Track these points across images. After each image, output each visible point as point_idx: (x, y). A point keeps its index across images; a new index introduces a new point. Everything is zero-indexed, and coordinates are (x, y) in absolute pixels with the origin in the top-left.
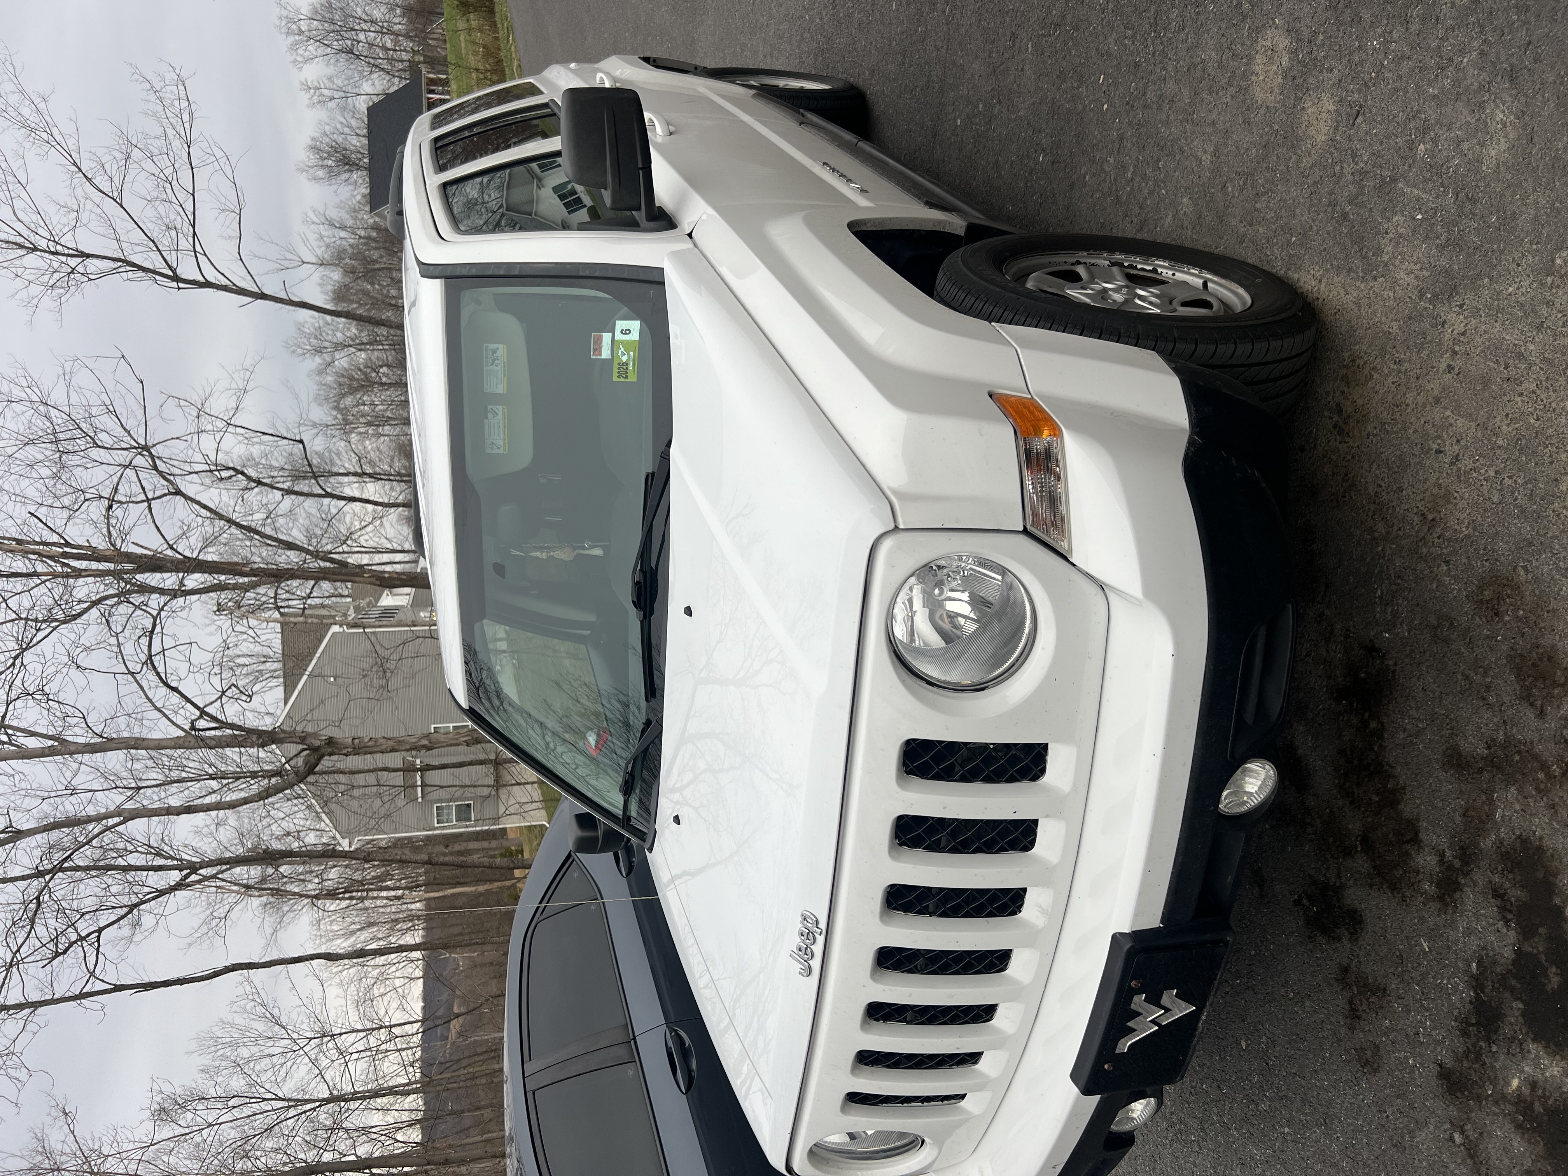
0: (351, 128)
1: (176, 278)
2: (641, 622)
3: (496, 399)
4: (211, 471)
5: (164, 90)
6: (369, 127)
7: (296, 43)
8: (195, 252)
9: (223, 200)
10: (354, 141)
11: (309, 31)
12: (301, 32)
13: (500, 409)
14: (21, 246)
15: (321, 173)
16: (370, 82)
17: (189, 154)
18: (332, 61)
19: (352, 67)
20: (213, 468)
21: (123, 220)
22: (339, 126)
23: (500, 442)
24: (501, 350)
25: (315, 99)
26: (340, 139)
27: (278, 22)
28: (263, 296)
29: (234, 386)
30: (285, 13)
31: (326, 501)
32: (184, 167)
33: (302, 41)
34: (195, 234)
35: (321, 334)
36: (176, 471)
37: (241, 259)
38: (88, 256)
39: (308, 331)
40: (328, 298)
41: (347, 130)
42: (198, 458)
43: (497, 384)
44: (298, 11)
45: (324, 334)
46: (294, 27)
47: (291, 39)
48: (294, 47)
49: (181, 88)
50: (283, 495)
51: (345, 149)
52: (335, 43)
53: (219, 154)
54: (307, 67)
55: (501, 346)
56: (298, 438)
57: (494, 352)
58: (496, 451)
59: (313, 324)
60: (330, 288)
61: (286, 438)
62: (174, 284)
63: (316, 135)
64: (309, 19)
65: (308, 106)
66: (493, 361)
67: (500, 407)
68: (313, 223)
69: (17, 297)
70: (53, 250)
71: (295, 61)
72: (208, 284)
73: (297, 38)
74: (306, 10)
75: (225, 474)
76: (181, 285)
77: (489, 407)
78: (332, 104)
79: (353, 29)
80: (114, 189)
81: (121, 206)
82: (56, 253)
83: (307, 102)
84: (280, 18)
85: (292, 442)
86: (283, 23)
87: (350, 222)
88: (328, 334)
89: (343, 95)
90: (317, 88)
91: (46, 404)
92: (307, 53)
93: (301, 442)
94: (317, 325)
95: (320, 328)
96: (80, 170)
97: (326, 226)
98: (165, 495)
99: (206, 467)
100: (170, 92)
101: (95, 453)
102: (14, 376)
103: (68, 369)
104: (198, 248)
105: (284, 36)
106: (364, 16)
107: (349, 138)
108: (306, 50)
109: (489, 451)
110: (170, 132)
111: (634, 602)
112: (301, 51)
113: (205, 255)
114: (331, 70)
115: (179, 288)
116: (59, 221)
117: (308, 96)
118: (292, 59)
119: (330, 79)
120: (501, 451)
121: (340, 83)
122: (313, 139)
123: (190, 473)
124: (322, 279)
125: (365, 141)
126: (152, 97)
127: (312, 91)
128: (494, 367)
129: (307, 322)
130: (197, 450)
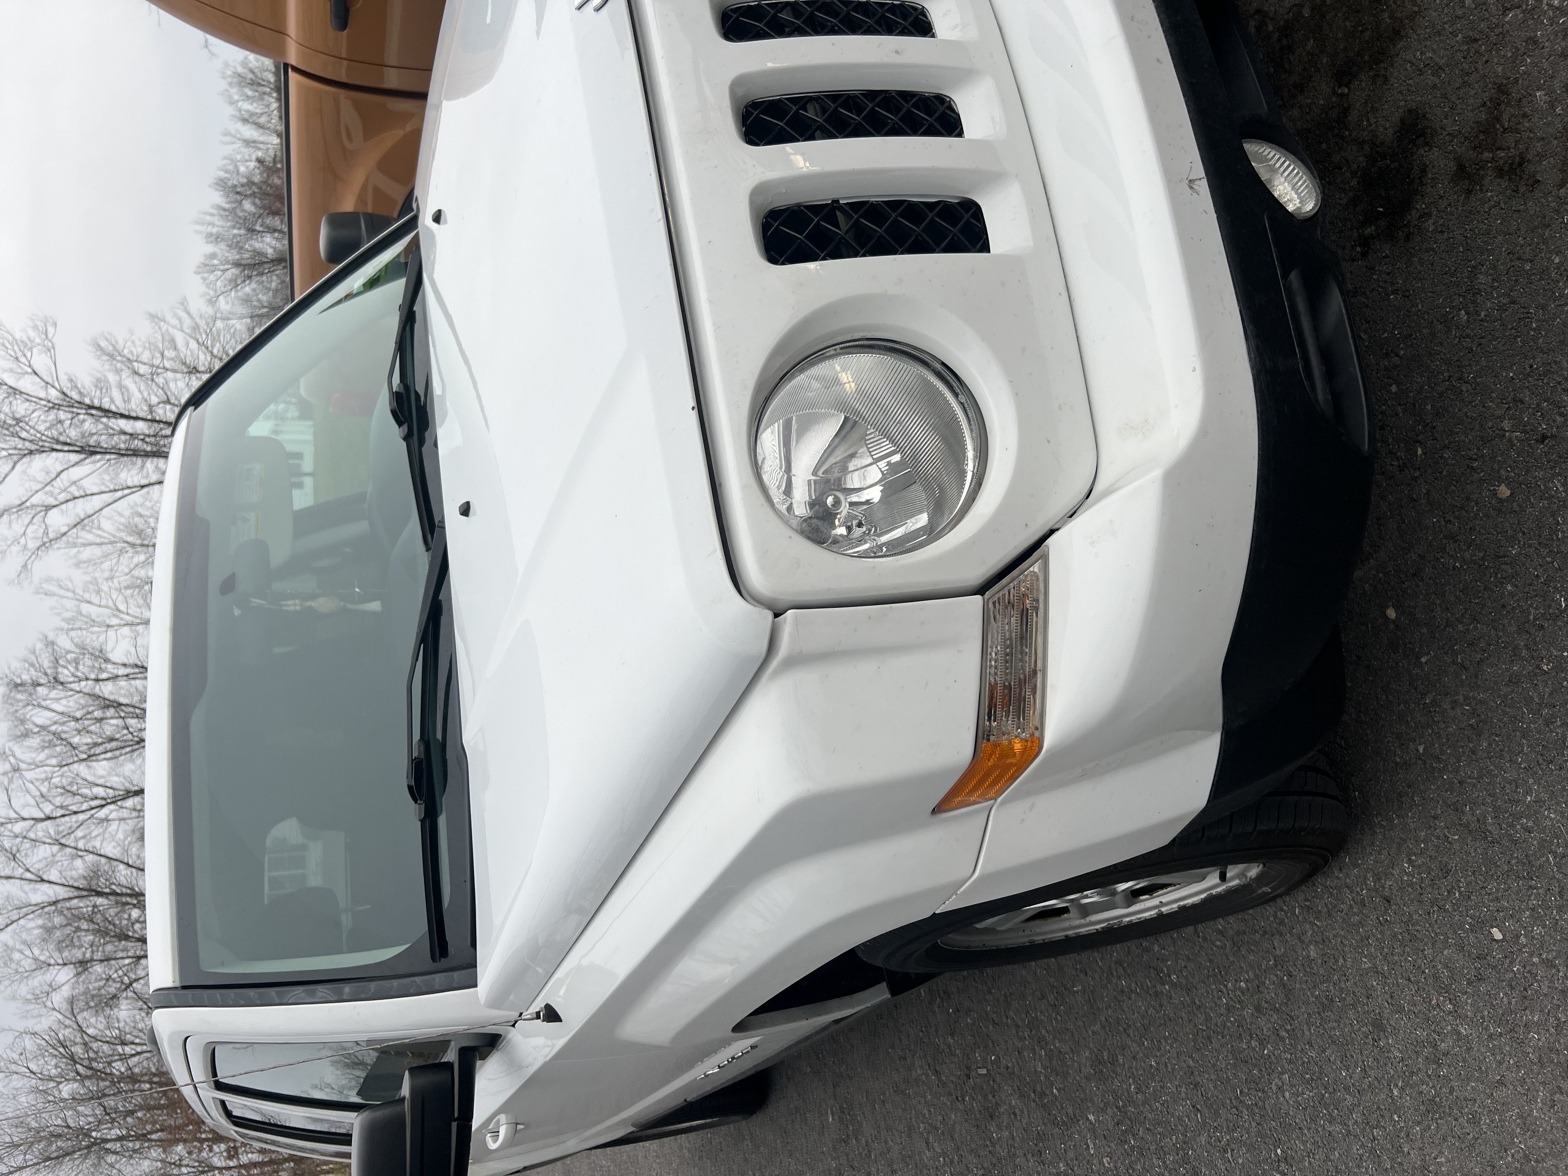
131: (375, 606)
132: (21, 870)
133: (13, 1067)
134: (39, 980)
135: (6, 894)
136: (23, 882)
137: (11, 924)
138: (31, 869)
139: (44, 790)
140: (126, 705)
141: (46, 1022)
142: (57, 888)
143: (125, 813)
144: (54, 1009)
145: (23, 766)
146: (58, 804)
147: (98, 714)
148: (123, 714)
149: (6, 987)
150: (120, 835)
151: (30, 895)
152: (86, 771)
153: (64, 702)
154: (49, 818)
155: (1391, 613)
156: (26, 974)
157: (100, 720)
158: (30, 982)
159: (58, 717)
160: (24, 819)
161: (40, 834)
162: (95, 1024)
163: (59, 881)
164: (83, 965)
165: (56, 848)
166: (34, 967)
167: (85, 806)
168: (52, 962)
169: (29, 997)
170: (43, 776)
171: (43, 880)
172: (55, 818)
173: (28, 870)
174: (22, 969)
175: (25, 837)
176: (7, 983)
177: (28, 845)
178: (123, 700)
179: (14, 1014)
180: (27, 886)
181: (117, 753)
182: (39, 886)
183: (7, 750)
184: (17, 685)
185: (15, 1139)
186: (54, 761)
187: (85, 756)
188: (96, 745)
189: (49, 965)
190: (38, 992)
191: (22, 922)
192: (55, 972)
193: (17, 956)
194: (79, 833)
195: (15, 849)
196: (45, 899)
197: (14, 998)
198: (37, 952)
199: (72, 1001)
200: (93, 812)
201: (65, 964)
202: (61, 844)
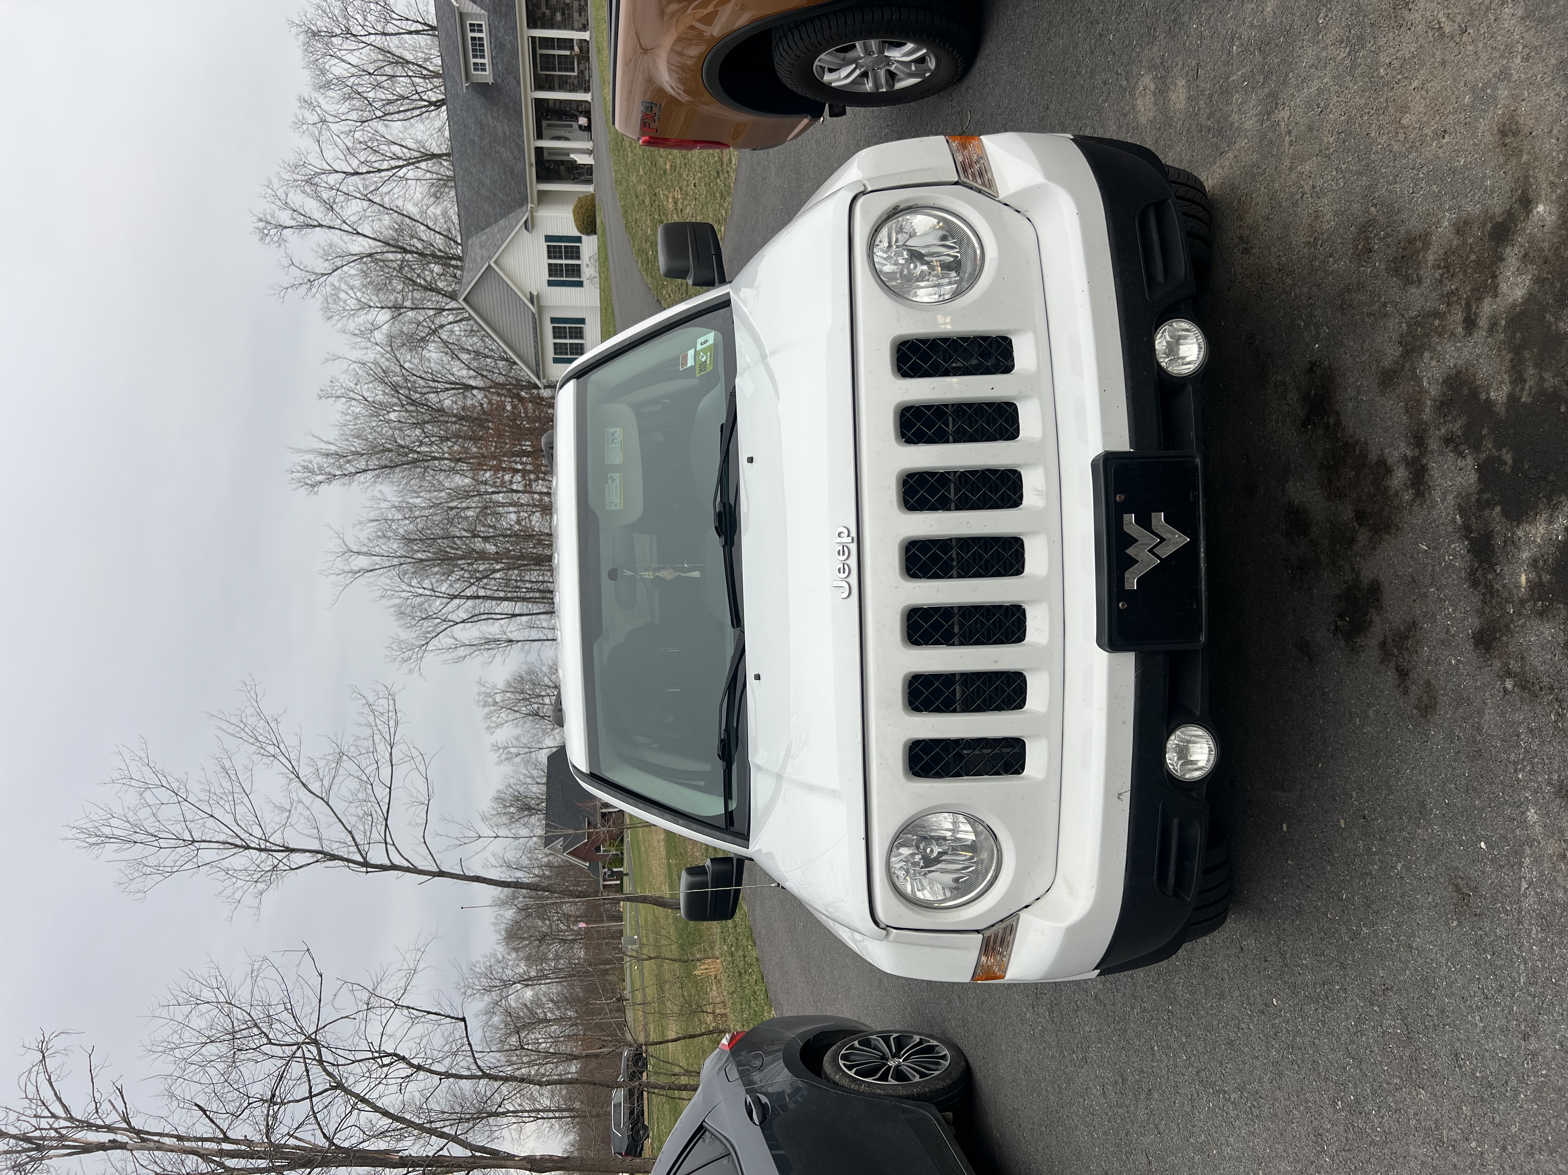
0: (532, 777)
1: (366, 864)
2: (723, 547)
3: (615, 468)
4: (374, 1058)
5: (377, 703)
6: (549, 776)
7: (491, 712)
8: (386, 843)
9: (415, 793)
10: (535, 789)
11: (503, 701)
12: (495, 703)
13: (617, 476)
14: (237, 846)
15: (504, 819)
16: (552, 737)
17: (391, 754)
18: (520, 723)
19: (537, 726)
20: (376, 1055)
21: (328, 815)
22: (522, 778)
23: (617, 501)
24: (619, 432)
25: (503, 757)
26: (521, 789)
27: (477, 698)
28: (441, 874)
29: (406, 967)
30: (483, 689)
31: (483, 1082)
32: (385, 765)
33: (495, 711)
34: (386, 825)
35: (492, 974)
36: (341, 1061)
37: (425, 842)
38: (293, 850)
39: (480, 971)
40: (500, 937)
41: (529, 780)
42: (364, 1046)
43: (615, 456)
44: (495, 687)
45: (494, 972)
46: (490, 700)
47: (487, 710)
48: (488, 716)
49: (391, 702)
50: (440, 1079)
51: (526, 797)
52: (524, 709)
53: (415, 753)
54: (498, 730)
55: (618, 430)
56: (461, 1017)
57: (613, 434)
58: (614, 508)
59: (484, 963)
60: (503, 926)
61: (449, 1016)
62: (364, 869)
63: (502, 788)
64: (503, 692)
65: (497, 764)
66: (613, 440)
67: (617, 475)
68: (493, 866)
69: (223, 894)
70: (263, 847)
71: (488, 728)
72: (394, 867)
73: (492, 708)
74: (501, 685)
75: (386, 1060)
76: (369, 869)
77: (609, 475)
78: (518, 760)
79: (539, 696)
80: (324, 791)
81: (327, 804)
82: (265, 850)
83: (496, 760)
84: (479, 694)
85: (453, 1021)
86: (481, 698)
87: (526, 862)
88: (498, 973)
89: (528, 750)
90: (505, 748)
91: (231, 1004)
92: (500, 719)
93: (463, 1020)
94: (488, 964)
95: (490, 966)
96: (298, 777)
97: (504, 868)
98: (326, 1090)
99: (370, 1055)
100: (382, 705)
101: (266, 1049)
102: (207, 976)
103: (256, 966)
104: (389, 840)
105: (481, 708)
106: (551, 684)
107: (530, 786)
108: (498, 717)
109: (608, 508)
110: (377, 738)
111: (716, 528)
112: (494, 719)
113: (394, 845)
114: (518, 731)
115: (367, 872)
116: (271, 819)
117: (497, 754)
118: (486, 726)
119: (517, 738)
120: (618, 508)
121: (525, 741)
122: (499, 791)
123: (354, 1062)
124: (496, 918)
125: (544, 788)
126: (366, 710)
127: (501, 750)
128: (613, 445)
129: (478, 962)
130: (363, 1037)
131: (696, 574)
132: (339, 222)
133: (352, 394)
134: (364, 318)
135: (329, 242)
136: (342, 233)
137: (337, 269)
138: (347, 221)
139: (350, 145)
140: (413, 64)
141: (371, 355)
142: (370, 241)
143: (420, 174)
144: (377, 344)
145: (330, 119)
146: (362, 160)
147: (388, 70)
148: (410, 74)
149: (338, 321)
150: (418, 196)
151: (349, 245)
152: (384, 128)
153: (357, 53)
154: (356, 173)
155: (1285, 827)
156: (352, 312)
157: (392, 77)
158: (356, 319)
159: (354, 70)
160: (337, 172)
161: (351, 188)
162: (409, 360)
163: (372, 236)
164: (397, 308)
165: (366, 204)
166: (358, 307)
167: (385, 165)
168: (372, 304)
169: (357, 332)
170: (347, 129)
171: (358, 233)
172: (362, 174)
173: (344, 222)
174: (347, 308)
175: (338, 190)
176: (337, 318)
177: (342, 198)
178: (409, 57)
179: (346, 344)
180: (345, 236)
181: (409, 114)
182: (355, 237)
183: (313, 101)
184: (314, 34)
185: (359, 450)
186: (354, 115)
187: (380, 114)
188: (390, 102)
189: (370, 307)
190: (363, 329)
191: (345, 268)
192: (375, 313)
193: (343, 295)
194: (384, 189)
195: (332, 200)
196: (361, 249)
197: (344, 332)
198: (359, 294)
199: (391, 338)
200: (394, 171)
201: (382, 308)
202: (370, 200)
